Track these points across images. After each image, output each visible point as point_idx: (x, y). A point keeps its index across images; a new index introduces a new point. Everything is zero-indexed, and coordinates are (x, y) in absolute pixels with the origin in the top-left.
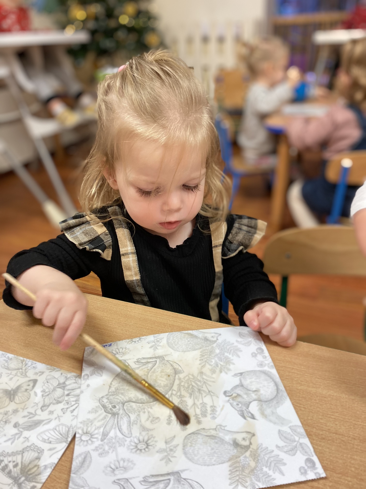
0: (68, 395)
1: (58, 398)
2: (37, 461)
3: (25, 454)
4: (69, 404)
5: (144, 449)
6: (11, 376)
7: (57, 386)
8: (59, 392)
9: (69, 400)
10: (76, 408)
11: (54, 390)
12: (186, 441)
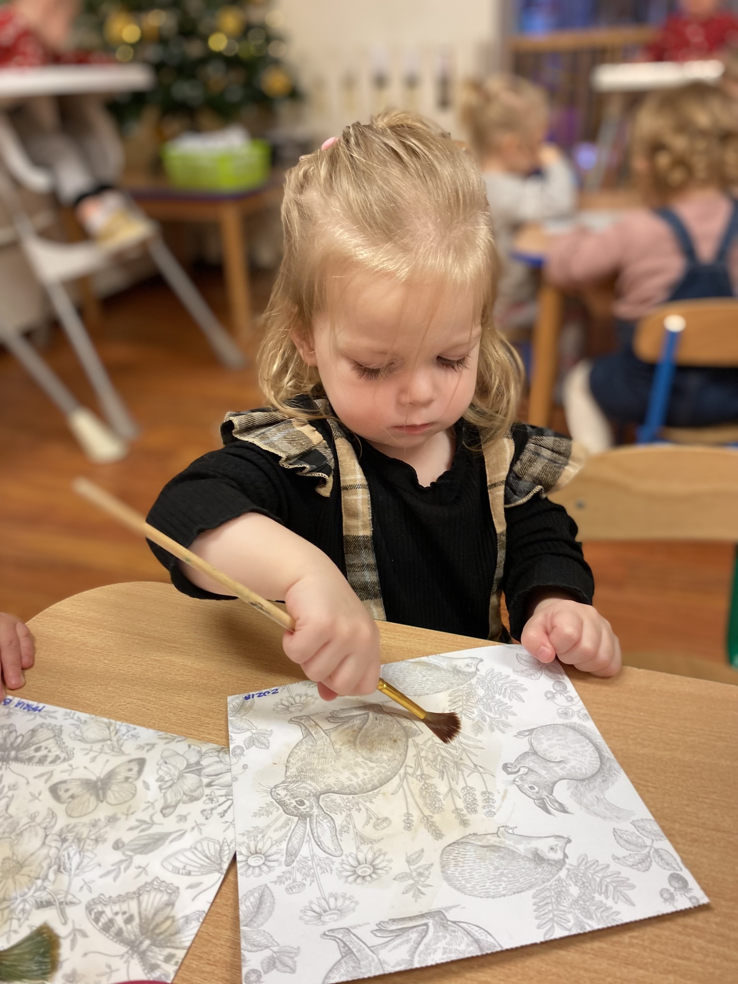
0: (209, 785)
1: (192, 791)
2: (169, 909)
3: (145, 898)
4: (214, 802)
5: (370, 875)
6: (92, 754)
7: (186, 768)
8: (191, 780)
9: (213, 794)
10: (229, 807)
11: (181, 776)
12: (445, 857)
